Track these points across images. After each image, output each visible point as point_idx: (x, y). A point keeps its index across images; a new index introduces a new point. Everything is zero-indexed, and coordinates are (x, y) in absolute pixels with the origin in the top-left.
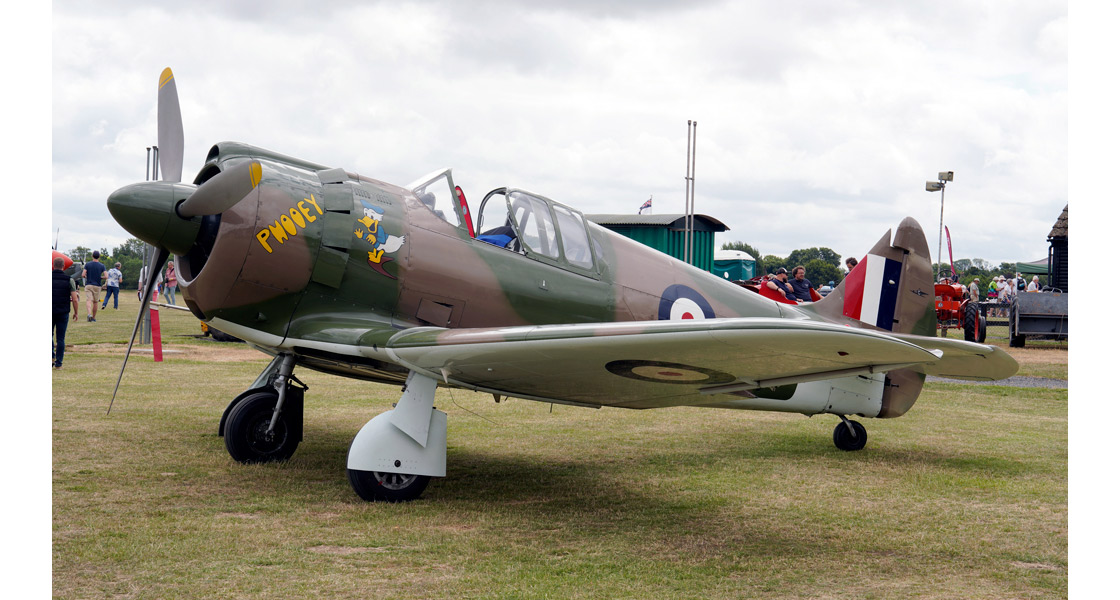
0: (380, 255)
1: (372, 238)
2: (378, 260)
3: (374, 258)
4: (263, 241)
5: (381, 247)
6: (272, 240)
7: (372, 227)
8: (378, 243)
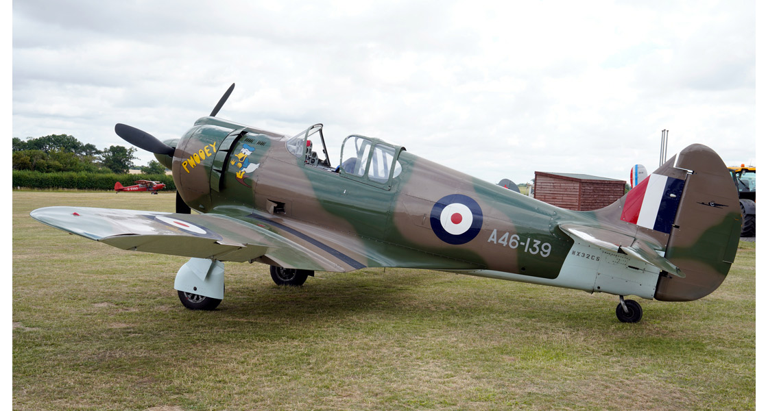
0: (242, 174)
1: (240, 165)
2: (241, 177)
3: (239, 175)
4: (185, 167)
5: (244, 169)
6: (189, 166)
7: (242, 159)
8: (242, 167)
